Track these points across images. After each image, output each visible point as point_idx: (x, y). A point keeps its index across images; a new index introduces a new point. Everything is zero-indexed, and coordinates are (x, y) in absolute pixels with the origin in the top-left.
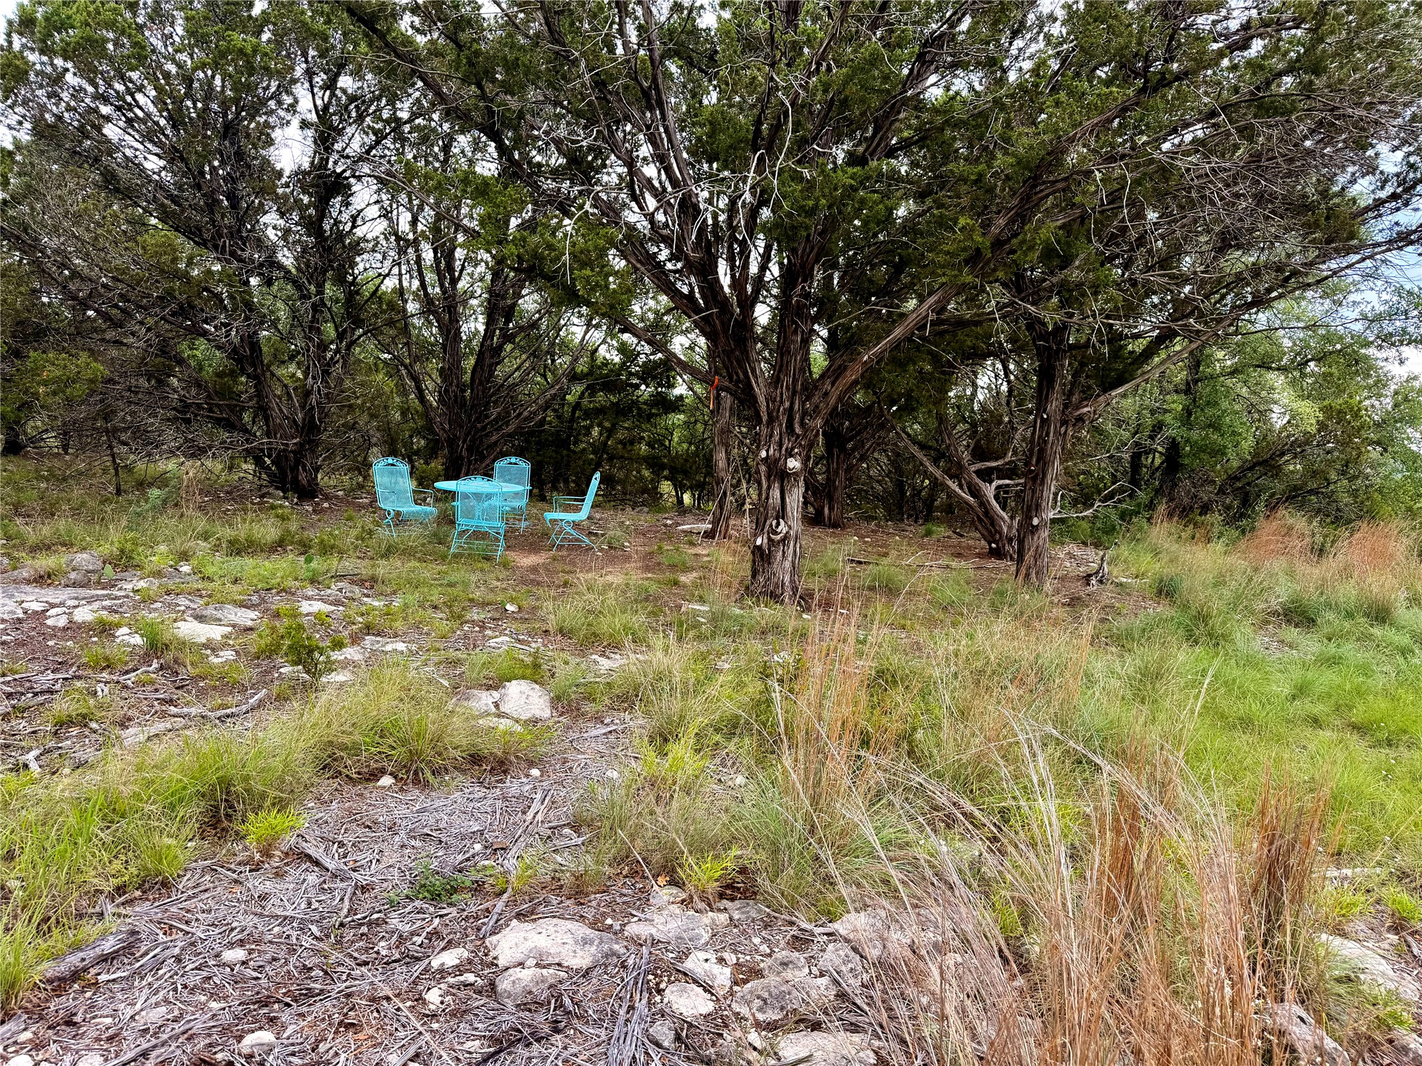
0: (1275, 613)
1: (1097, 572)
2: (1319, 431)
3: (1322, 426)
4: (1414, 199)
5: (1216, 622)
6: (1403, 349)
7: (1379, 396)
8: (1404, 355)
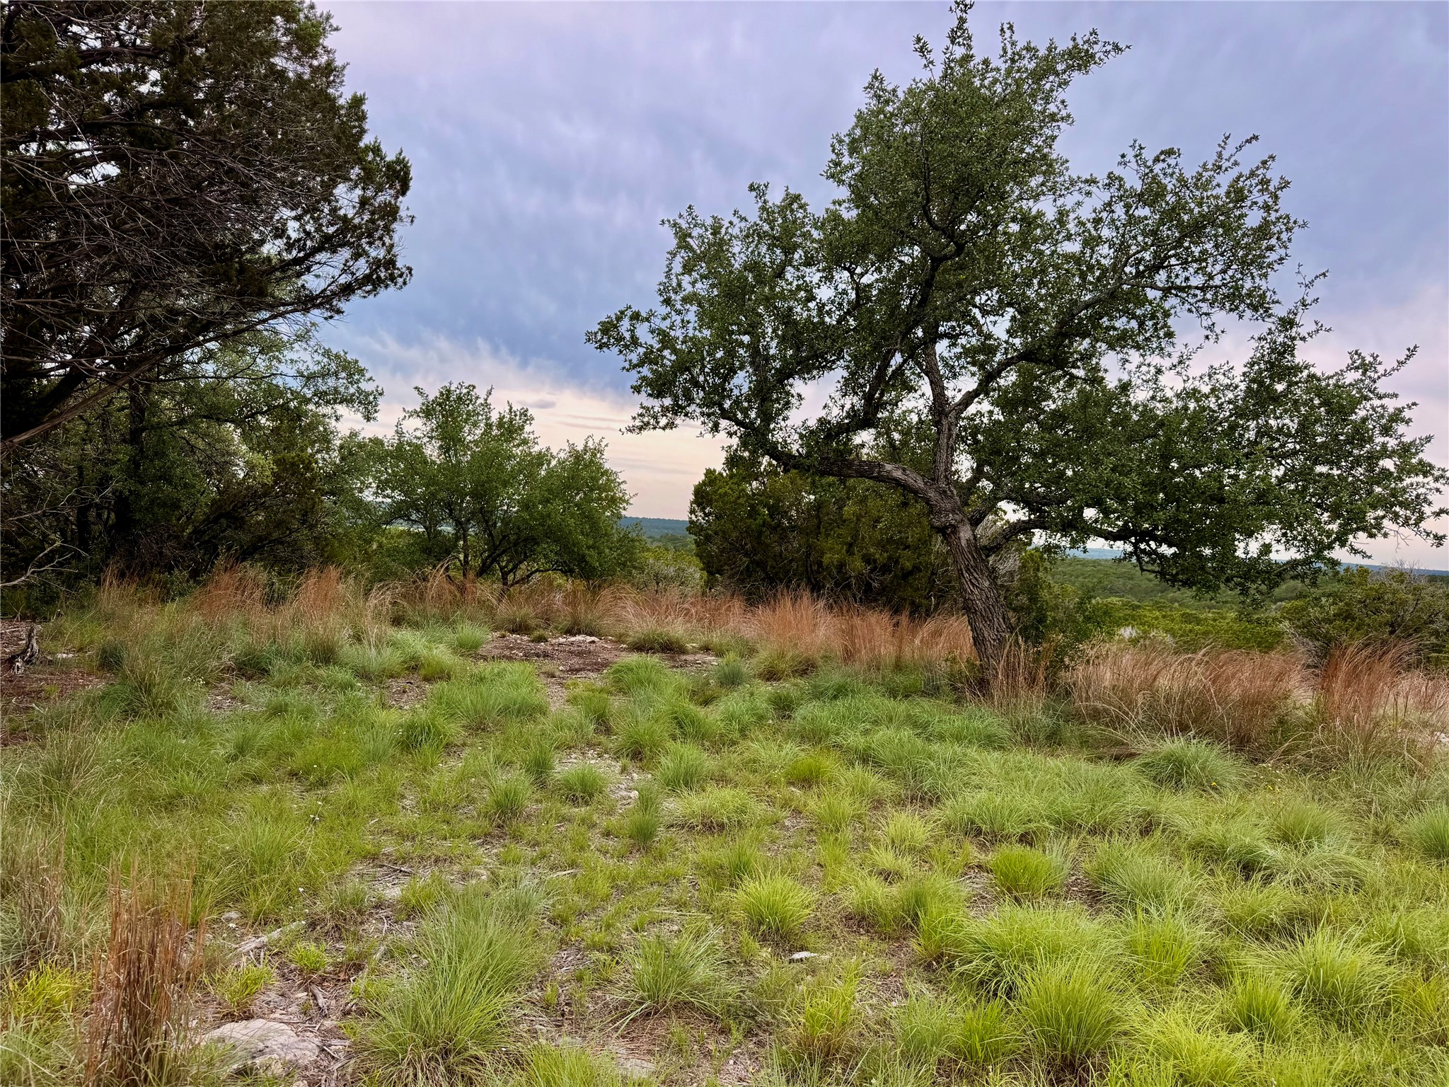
0: (228, 669)
1: (25, 652)
2: (276, 483)
3: (277, 477)
4: (315, 267)
5: (160, 691)
6: (337, 407)
7: (328, 450)
8: (339, 413)
